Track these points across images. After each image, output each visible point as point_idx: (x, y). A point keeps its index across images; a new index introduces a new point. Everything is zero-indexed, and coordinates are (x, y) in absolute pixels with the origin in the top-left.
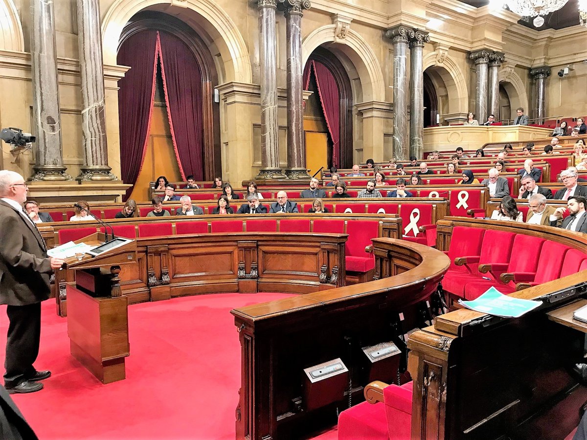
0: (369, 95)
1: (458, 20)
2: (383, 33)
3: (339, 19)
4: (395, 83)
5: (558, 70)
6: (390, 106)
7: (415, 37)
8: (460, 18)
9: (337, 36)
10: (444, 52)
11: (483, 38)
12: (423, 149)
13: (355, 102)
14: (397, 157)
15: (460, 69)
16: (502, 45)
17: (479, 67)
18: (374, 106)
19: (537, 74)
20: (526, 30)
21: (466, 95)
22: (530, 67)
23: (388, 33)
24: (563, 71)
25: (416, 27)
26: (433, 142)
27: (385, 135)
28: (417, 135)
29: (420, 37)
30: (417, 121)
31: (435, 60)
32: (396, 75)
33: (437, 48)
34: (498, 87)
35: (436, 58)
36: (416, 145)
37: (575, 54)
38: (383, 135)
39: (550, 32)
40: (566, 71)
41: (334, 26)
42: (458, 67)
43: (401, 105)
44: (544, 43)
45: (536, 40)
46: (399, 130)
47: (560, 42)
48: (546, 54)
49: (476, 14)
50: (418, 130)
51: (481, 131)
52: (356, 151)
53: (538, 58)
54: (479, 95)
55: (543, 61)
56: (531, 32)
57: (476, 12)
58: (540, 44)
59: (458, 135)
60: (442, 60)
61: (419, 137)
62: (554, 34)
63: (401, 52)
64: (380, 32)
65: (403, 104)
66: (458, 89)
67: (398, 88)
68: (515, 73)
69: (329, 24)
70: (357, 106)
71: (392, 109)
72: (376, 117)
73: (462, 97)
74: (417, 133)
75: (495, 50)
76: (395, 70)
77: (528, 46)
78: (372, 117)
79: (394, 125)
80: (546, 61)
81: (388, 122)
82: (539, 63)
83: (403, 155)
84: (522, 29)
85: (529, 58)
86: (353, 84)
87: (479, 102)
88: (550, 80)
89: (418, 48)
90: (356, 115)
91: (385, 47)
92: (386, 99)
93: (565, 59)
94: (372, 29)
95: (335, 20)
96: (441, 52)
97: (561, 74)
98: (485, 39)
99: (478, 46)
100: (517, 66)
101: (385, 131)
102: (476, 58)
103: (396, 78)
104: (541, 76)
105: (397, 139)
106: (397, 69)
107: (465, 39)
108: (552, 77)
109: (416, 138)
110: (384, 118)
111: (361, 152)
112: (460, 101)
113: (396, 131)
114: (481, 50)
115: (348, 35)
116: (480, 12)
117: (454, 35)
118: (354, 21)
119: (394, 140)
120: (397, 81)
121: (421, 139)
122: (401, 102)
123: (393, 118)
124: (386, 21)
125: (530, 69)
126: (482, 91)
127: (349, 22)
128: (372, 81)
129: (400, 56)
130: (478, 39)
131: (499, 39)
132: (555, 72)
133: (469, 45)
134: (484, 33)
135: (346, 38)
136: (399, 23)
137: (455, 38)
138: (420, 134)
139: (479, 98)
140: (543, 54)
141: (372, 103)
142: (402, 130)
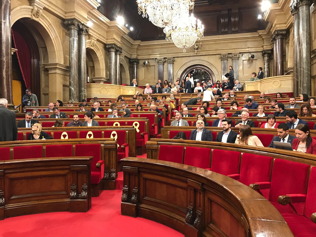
0: (53, 59)
1: (101, 25)
2: (62, 21)
3: (35, 4)
4: (71, 54)
5: (143, 61)
6: (67, 68)
7: (82, 28)
8: (102, 24)
9: (34, 15)
10: (94, 41)
11: (113, 38)
12: (87, 96)
13: (42, 62)
14: (73, 100)
15: (101, 53)
16: (121, 44)
17: (111, 53)
18: (58, 66)
19: (133, 62)
20: (129, 39)
21: (105, 68)
22: (130, 58)
23: (66, 22)
24: (145, 62)
25: (82, 23)
26: (91, 92)
27: (64, 86)
28: (83, 88)
29: (84, 28)
30: (83, 79)
31: (89, 45)
32: (71, 49)
33: (91, 38)
34: (119, 65)
35: (90, 43)
36: (83, 93)
37: (150, 55)
38: (62, 86)
39: (139, 42)
40: (147, 62)
41: (31, 7)
42: (101, 51)
43: (75, 68)
44: (136, 47)
45: (133, 45)
46: (74, 83)
47: (143, 48)
48: (137, 53)
49: (110, 24)
50: (84, 85)
51: (117, 88)
52: (43, 95)
53: (133, 54)
54: (111, 68)
55: (136, 56)
56: (131, 40)
57: (109, 23)
58: (134, 47)
59: (105, 89)
60: (93, 45)
61: (85, 88)
62: (141, 44)
63: (74, 35)
64: (60, 21)
65: (76, 68)
66: (100, 63)
67: (73, 57)
68: (124, 60)
69: (28, 5)
70: (45, 65)
71: (68, 70)
72: (58, 73)
73: (102, 68)
74: (83, 87)
75: (118, 46)
76: (71, 46)
77: (129, 47)
78: (56, 73)
79: (70, 80)
80: (137, 56)
81: (65, 77)
82: (134, 56)
83: (77, 99)
84: (128, 37)
85: (130, 53)
86: (41, 50)
87: (111, 72)
88: (138, 66)
89: (83, 35)
90: (43, 72)
91: (63, 31)
92: (65, 63)
93: (145, 56)
94: (55, 17)
95: (33, 4)
96: (93, 41)
97: (144, 63)
98: (114, 39)
99: (110, 42)
100: (125, 57)
101: (63, 83)
102: (110, 48)
103: (71, 51)
104: (135, 63)
105: (73, 89)
106: (72, 45)
107: (104, 36)
108: (139, 65)
109: (83, 89)
110: (63, 75)
111: (47, 96)
112: (101, 70)
113: (72, 84)
114: (112, 44)
115: (41, 16)
116: (111, 24)
117: (99, 33)
118: (45, 9)
119: (70, 90)
120: (72, 53)
121: (86, 90)
122: (75, 66)
123: (70, 76)
124: (64, 14)
125: (130, 59)
126: (113, 66)
127: (43, 9)
128: (56, 50)
129: (74, 38)
130: (110, 38)
131: (119, 40)
132: (141, 62)
133: (106, 40)
134: (113, 35)
135: (39, 18)
136: (73, 17)
137: (99, 35)
138: (85, 87)
139: (111, 70)
140: (136, 53)
141: (56, 64)
142: (75, 83)
